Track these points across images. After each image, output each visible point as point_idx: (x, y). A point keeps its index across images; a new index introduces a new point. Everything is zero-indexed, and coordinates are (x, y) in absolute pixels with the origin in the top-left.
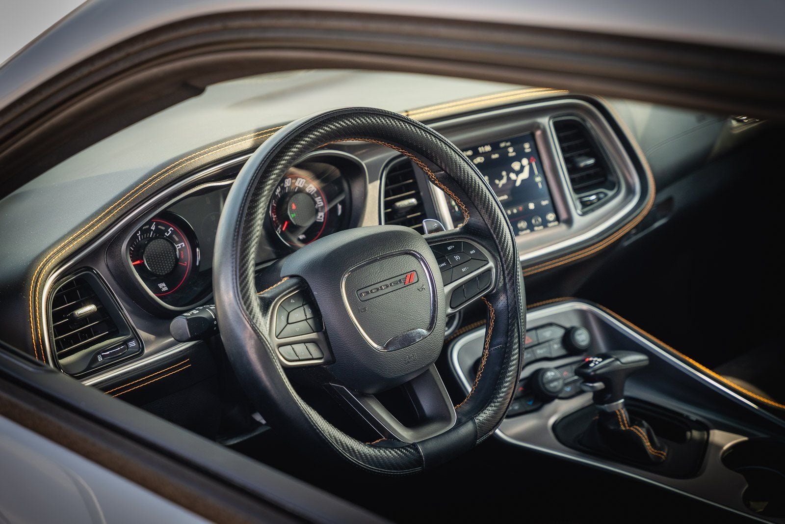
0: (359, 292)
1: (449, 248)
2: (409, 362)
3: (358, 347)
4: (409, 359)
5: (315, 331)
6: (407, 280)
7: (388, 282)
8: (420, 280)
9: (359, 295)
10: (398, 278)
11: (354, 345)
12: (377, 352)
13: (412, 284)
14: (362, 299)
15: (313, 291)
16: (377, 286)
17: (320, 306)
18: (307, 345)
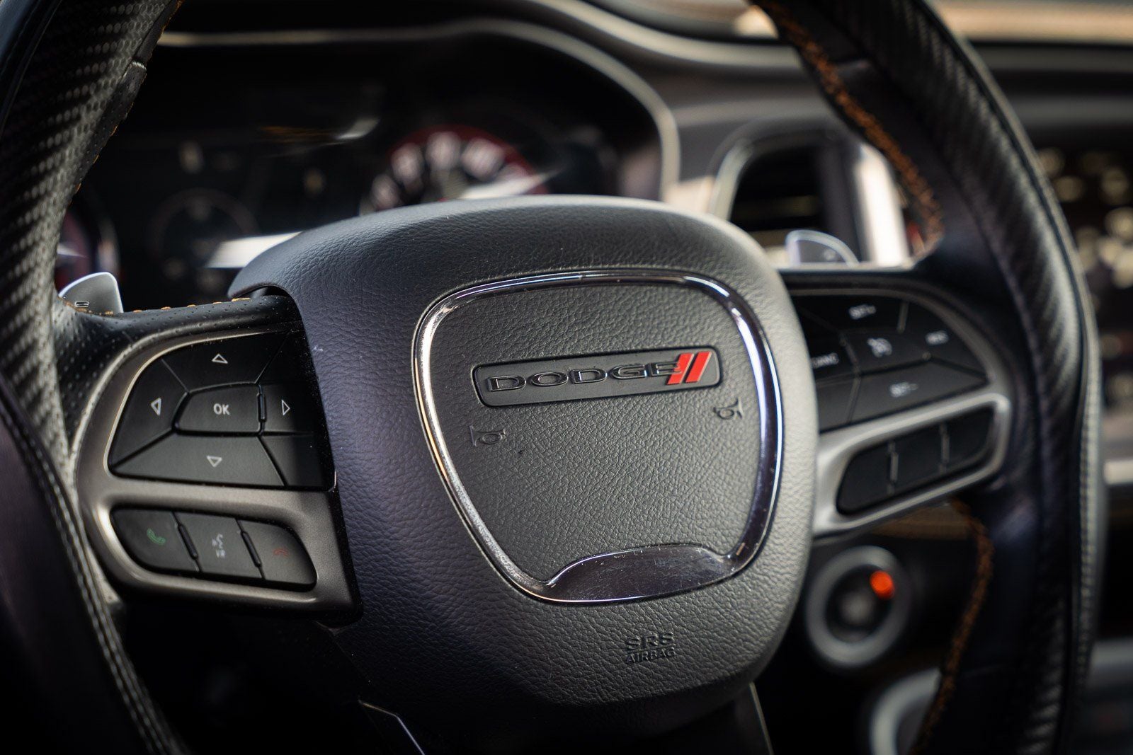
0: (485, 374)
1: (857, 313)
2: (641, 659)
3: (446, 566)
4: (643, 646)
5: (290, 482)
6: (680, 372)
7: (604, 364)
8: (727, 383)
9: (481, 387)
10: (645, 360)
11: (431, 558)
12: (519, 599)
13: (696, 389)
14: (491, 397)
15: (310, 341)
16: (560, 367)
17: (325, 397)
18: (246, 529)
